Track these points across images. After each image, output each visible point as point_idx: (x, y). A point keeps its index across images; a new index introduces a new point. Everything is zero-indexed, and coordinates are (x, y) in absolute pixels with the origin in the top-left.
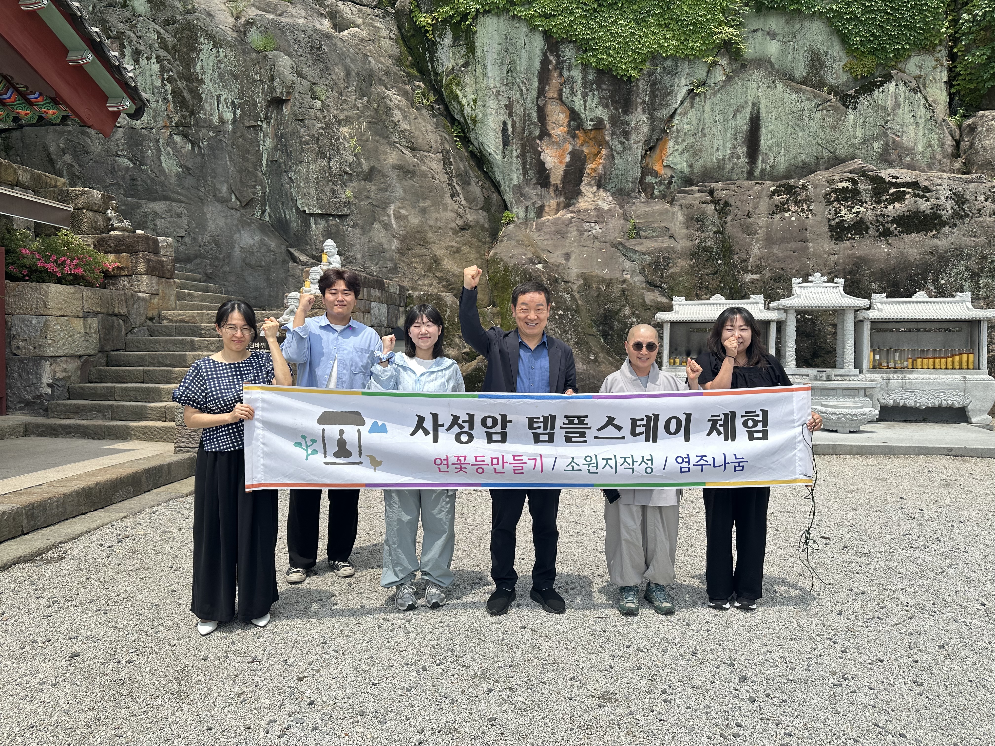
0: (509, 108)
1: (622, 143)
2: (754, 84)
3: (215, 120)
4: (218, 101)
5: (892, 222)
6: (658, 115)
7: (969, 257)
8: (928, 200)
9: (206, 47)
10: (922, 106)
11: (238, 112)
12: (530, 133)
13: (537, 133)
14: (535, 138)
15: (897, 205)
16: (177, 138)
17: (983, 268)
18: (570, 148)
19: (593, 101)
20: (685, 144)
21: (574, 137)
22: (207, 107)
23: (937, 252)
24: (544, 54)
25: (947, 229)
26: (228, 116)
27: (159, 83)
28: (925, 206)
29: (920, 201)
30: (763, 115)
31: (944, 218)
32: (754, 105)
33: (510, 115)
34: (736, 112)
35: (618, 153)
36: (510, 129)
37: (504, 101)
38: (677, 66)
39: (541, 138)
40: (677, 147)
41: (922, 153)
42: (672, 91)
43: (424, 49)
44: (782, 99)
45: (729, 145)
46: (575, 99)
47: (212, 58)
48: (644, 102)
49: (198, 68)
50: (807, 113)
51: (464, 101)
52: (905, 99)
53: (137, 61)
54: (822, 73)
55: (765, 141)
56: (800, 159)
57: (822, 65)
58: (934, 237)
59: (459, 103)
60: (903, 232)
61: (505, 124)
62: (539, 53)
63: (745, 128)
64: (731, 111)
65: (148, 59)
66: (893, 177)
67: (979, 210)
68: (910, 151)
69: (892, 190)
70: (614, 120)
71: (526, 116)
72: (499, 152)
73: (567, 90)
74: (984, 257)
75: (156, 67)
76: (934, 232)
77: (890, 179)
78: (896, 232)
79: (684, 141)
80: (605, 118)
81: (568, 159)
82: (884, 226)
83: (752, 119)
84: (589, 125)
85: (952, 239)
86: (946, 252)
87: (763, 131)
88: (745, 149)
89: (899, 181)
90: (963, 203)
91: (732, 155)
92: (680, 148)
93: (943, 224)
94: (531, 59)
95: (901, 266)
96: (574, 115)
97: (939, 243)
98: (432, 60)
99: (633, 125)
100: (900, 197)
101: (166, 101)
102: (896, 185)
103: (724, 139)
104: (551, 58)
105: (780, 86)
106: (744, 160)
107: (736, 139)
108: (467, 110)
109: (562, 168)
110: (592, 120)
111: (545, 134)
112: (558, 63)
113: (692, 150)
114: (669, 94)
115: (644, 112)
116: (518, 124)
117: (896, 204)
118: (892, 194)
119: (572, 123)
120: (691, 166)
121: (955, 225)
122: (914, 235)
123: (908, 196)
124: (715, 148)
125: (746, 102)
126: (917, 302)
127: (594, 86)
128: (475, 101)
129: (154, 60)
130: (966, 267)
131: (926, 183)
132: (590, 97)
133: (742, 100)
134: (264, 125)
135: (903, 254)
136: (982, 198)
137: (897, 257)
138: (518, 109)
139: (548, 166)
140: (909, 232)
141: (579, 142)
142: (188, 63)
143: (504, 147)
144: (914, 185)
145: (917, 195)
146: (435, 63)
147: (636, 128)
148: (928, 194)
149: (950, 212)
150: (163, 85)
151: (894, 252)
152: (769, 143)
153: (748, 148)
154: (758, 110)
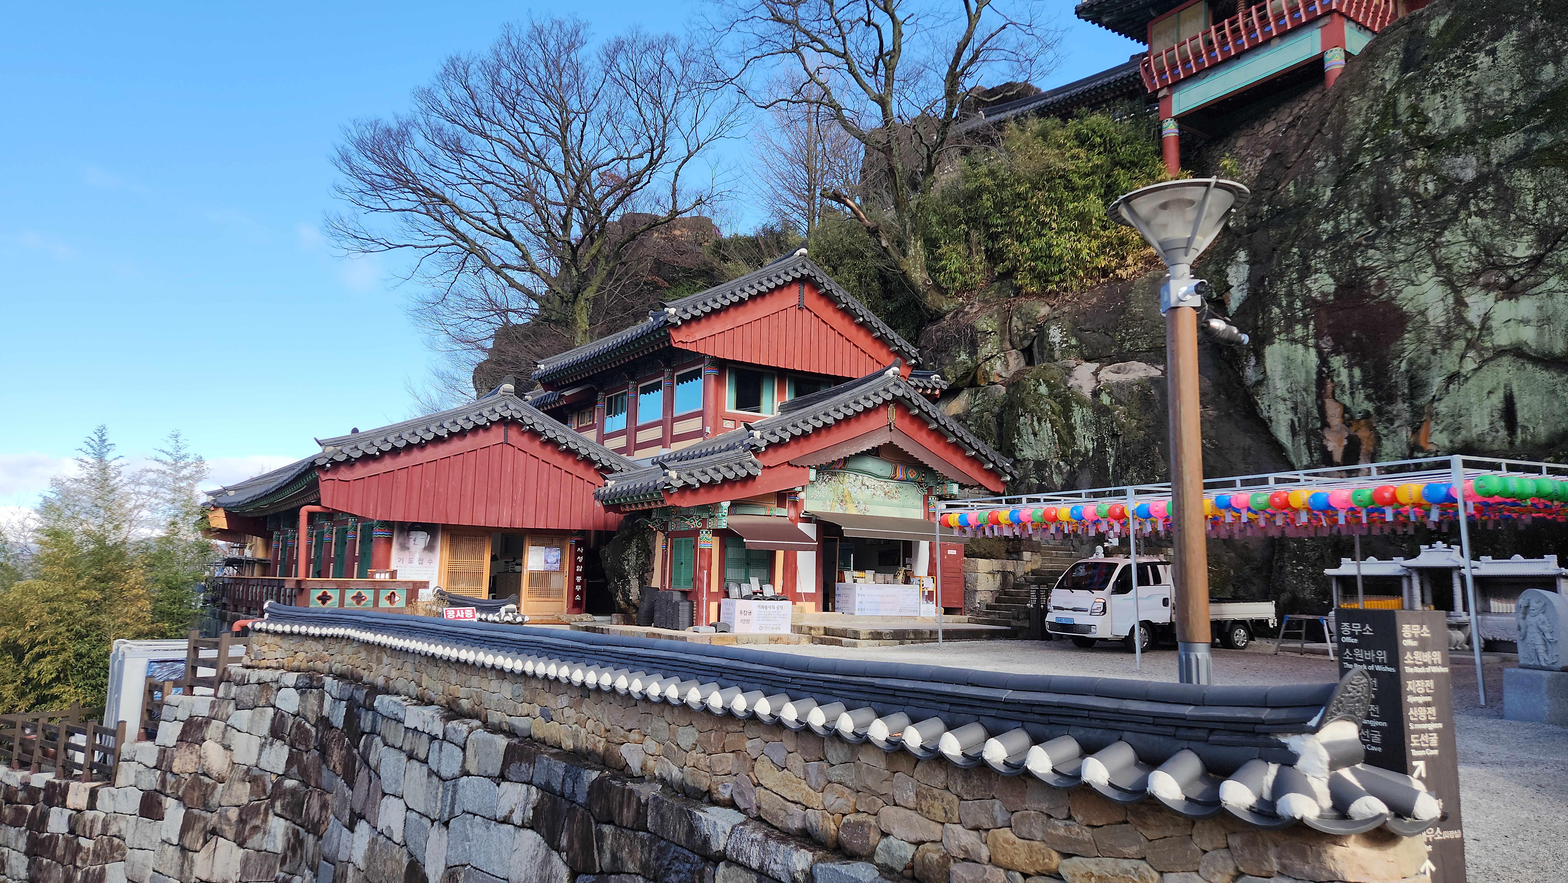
0: (1295, 409)
1: (1387, 427)
2: (1504, 369)
4: (1084, 438)
6: (1417, 403)
11: (1095, 443)
12: (1314, 425)
13: (1319, 425)
14: (1318, 429)
18: (1346, 434)
19: (1360, 398)
20: (1444, 424)
21: (1349, 426)
22: (1078, 443)
24: (1318, 366)
26: (1090, 446)
27: (1051, 434)
30: (1516, 393)
32: (1506, 386)
33: (1296, 414)
34: (1490, 392)
35: (1386, 436)
36: (1297, 424)
37: (1290, 405)
39: (1322, 428)
40: (1437, 428)
42: (1428, 383)
44: (1533, 377)
45: (1487, 421)
46: (1346, 397)
47: (1080, 414)
48: (1404, 394)
49: (1072, 421)
50: (1559, 387)
51: (1263, 407)
55: (1522, 415)
56: (1560, 428)
59: (1259, 407)
61: (1292, 421)
62: (1314, 366)
63: (1500, 406)
64: (1486, 393)
70: (1379, 411)
71: (1308, 413)
73: (1338, 391)
79: (1443, 421)
80: (1371, 410)
81: (1346, 442)
83: (1506, 398)
84: (1358, 416)
87: (1518, 406)
88: (1503, 424)
91: (1491, 429)
92: (1440, 428)
94: (1309, 372)
96: (1346, 410)
99: (1395, 412)
103: (1481, 417)
104: (1324, 368)
105: (1529, 367)
106: (1503, 433)
107: (1493, 416)
108: (1265, 414)
109: (1341, 448)
110: (1360, 412)
111: (1325, 424)
112: (1329, 371)
113: (1451, 429)
114: (1426, 385)
115: (1404, 402)
116: (1303, 420)
119: (1346, 415)
120: (1451, 441)
124: (1474, 425)
125: (1499, 384)
127: (1360, 386)
128: (1270, 406)
132: (1357, 395)
133: (1495, 383)
138: (1301, 409)
139: (1330, 450)
141: (1353, 429)
143: (1293, 437)
147: (1399, 415)
152: (1527, 416)
153: (1505, 421)
154: (1511, 390)
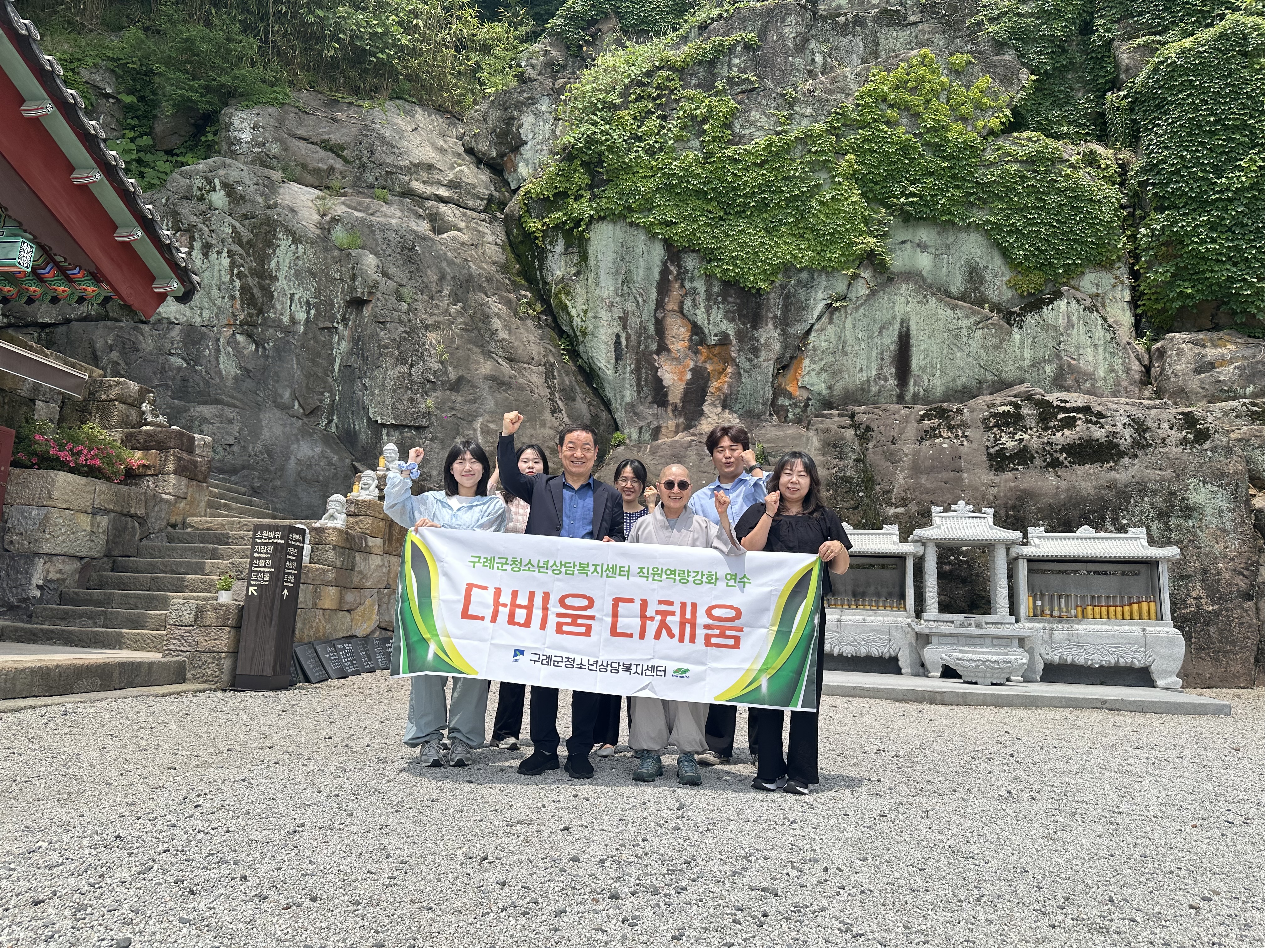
0: (623, 320)
1: (750, 360)
2: (903, 299)
3: (286, 320)
4: (292, 300)
5: (1062, 451)
6: (791, 331)
7: (1154, 492)
8: (1102, 427)
9: (284, 243)
10: (1099, 327)
11: (313, 312)
12: (647, 347)
13: (654, 347)
14: (651, 353)
15: (1067, 432)
16: (239, 338)
17: (1173, 506)
18: (692, 365)
19: (717, 314)
20: (823, 363)
21: (696, 352)
22: (278, 306)
23: (1115, 486)
24: (664, 264)
25: (1126, 461)
26: (301, 316)
27: (227, 279)
28: (1098, 433)
29: (1093, 427)
30: (914, 332)
31: (1122, 448)
32: (902, 322)
33: (625, 328)
34: (882, 328)
35: (745, 371)
36: (624, 343)
37: (618, 313)
38: (813, 278)
39: (658, 352)
40: (813, 366)
41: (1105, 379)
42: (807, 306)
43: (533, 257)
44: (936, 315)
45: (874, 366)
46: (698, 312)
47: (290, 254)
48: (775, 317)
49: (273, 264)
50: (965, 332)
51: (573, 312)
52: (1079, 318)
53: (206, 255)
54: (982, 288)
55: (917, 361)
56: (959, 382)
57: (982, 281)
58: (1111, 468)
59: (568, 313)
60: (1074, 463)
61: (618, 336)
62: (658, 263)
63: (892, 347)
64: (876, 327)
65: (219, 253)
66: (1062, 401)
67: (1164, 440)
68: (1090, 376)
69: (1061, 416)
70: (741, 336)
71: (643, 329)
72: (611, 367)
73: (688, 303)
74: (1172, 494)
75: (226, 262)
76: (1112, 464)
77: (1058, 403)
78: (1066, 463)
79: (822, 359)
80: (731, 333)
81: (689, 376)
82: (1051, 455)
83: (900, 337)
84: (713, 340)
85: (1133, 471)
86: (1126, 487)
87: (914, 350)
88: (893, 370)
89: (1068, 405)
90: (1145, 431)
91: (878, 376)
92: (817, 367)
93: (1122, 454)
94: (649, 269)
95: (1073, 501)
96: (696, 329)
97: (1118, 476)
98: (541, 269)
99: (762, 340)
100: (1070, 423)
101: (233, 297)
102: (1066, 410)
103: (869, 359)
104: (672, 268)
105: (933, 301)
106: (892, 382)
107: (882, 359)
108: (577, 321)
109: (682, 386)
110: (716, 335)
111: (663, 348)
112: (679, 273)
113: (831, 370)
114: (804, 309)
115: (776, 327)
116: (633, 337)
117: (1066, 430)
118: (1061, 420)
119: (694, 338)
120: (830, 388)
121: (1136, 456)
122: (1087, 466)
123: (1079, 422)
124: (858, 368)
125: (894, 318)
126: (1081, 538)
127: (720, 299)
128: (585, 312)
129: (225, 254)
130: (1152, 504)
131: (1099, 408)
132: (714, 310)
133: (889, 316)
134: (341, 327)
135: (1074, 487)
136: (1166, 425)
137: (1067, 491)
138: (634, 322)
139: (665, 383)
140: (1082, 463)
141: (701, 358)
142: (263, 259)
143: (616, 362)
144: (1086, 410)
145: (1091, 422)
146: (544, 272)
147: (767, 345)
148: (1102, 421)
149: (1129, 441)
150: (232, 281)
151: (1063, 484)
152: (922, 363)
153: (897, 368)
154: (908, 328)
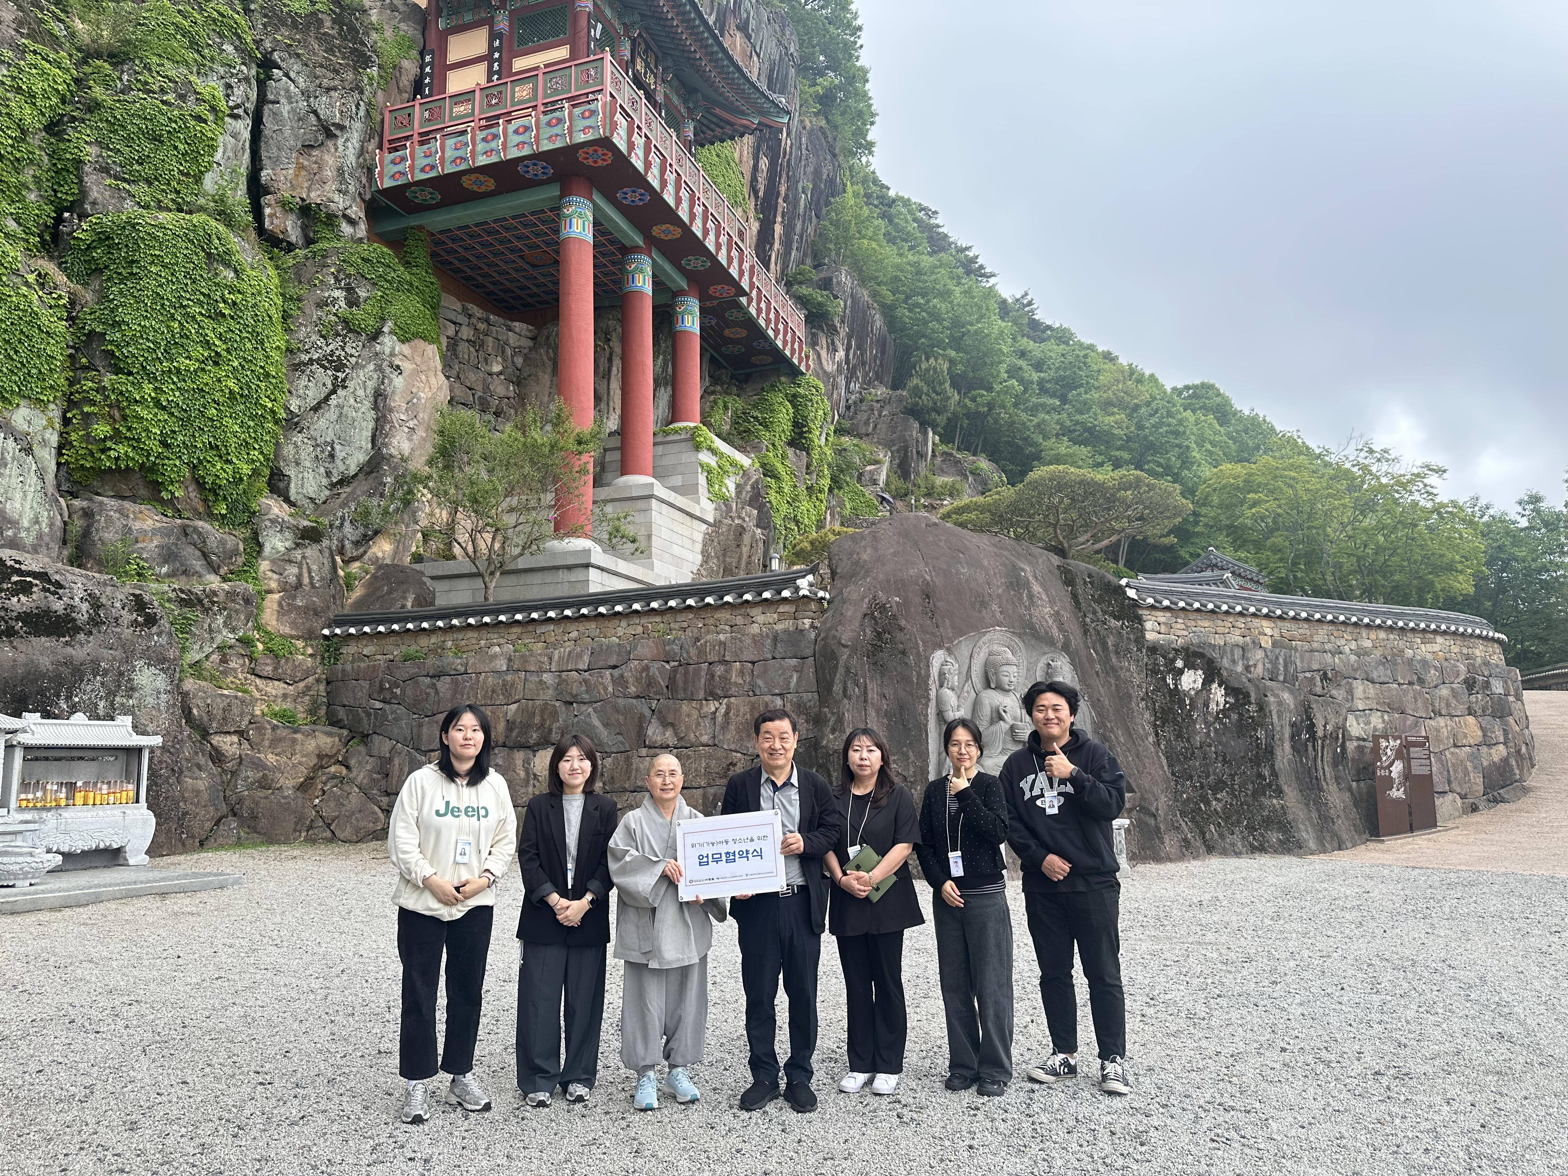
5: (17, 619)
7: (106, 673)
8: (60, 598)
10: (32, 472)
15: (23, 599)
17: (119, 686)
23: (71, 663)
25: (81, 636)
28: (58, 606)
29: (51, 598)
31: (79, 623)
41: (28, 530)
52: (14, 458)
60: (30, 633)
66: (17, 562)
68: (14, 523)
69: (15, 578)
76: (67, 638)
77: (12, 563)
78: (22, 632)
82: (6, 622)
85: (87, 649)
86: (81, 664)
89: (23, 567)
90: (99, 607)
93: (77, 629)
95: (31, 677)
97: (74, 652)
100: (25, 589)
102: (20, 572)
117: (21, 596)
118: (16, 583)
121: (91, 633)
122: (43, 639)
123: (35, 589)
126: (78, 726)
135: (32, 661)
137: (26, 665)
140: (37, 634)
144: (43, 576)
145: (48, 590)
148: (61, 591)
149: (86, 616)
151: (21, 658)
